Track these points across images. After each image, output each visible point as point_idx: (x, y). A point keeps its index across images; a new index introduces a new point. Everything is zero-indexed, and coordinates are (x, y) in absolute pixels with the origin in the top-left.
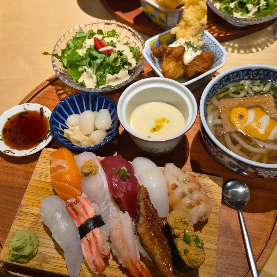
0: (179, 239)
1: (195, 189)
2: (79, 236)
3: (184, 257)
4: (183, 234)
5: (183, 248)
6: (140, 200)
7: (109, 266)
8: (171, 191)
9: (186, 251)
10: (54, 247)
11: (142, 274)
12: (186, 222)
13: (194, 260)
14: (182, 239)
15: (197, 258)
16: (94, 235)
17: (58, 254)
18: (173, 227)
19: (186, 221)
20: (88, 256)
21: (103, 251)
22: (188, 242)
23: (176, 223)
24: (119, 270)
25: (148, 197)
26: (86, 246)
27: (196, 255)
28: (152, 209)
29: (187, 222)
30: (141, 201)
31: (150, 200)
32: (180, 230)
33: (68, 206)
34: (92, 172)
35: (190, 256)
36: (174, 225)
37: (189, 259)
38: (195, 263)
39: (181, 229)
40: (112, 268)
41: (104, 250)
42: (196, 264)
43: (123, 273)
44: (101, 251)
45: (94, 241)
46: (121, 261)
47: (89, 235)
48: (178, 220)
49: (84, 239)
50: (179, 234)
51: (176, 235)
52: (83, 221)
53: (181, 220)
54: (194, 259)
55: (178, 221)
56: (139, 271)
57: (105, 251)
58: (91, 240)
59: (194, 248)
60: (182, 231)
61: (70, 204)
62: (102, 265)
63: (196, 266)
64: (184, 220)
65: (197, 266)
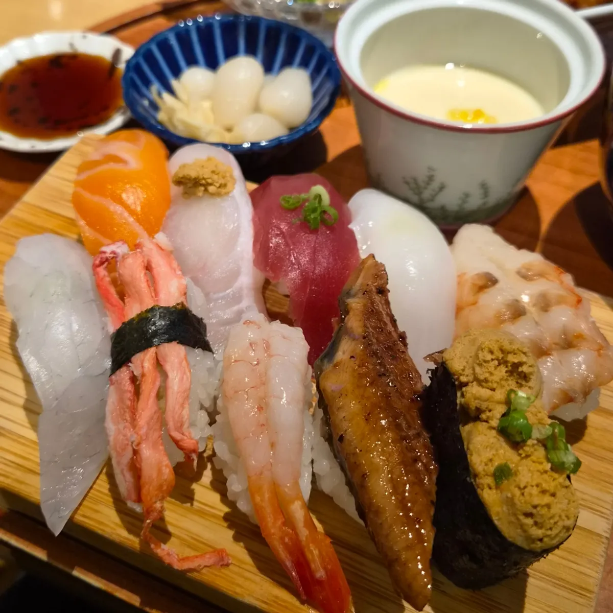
0: (481, 426)
1: (560, 301)
2: (108, 363)
3: (489, 496)
4: (500, 410)
5: (491, 460)
6: (353, 292)
7: (192, 505)
8: (468, 296)
9: (502, 474)
10: (21, 402)
11: (306, 550)
12: (520, 369)
13: (534, 511)
14: (495, 423)
15: (548, 506)
16: (159, 365)
17: (28, 425)
18: (463, 379)
19: (520, 364)
20: (121, 437)
21: (180, 428)
22: (518, 439)
23: (480, 365)
24: (225, 524)
25: (382, 291)
26: (121, 400)
27: (544, 492)
28: (390, 327)
29: (524, 369)
30: (354, 296)
31: (387, 303)
32: (493, 390)
33: (102, 263)
34: (211, 184)
35: (517, 492)
36: (468, 371)
37: (510, 502)
38: (536, 524)
39: (495, 385)
40: (201, 513)
41: (182, 425)
42: (537, 532)
43: (236, 538)
44: (171, 424)
45: (154, 383)
46: (235, 485)
47: (143, 361)
48: (492, 352)
49: (124, 374)
50: (484, 406)
51: (473, 404)
52: (133, 311)
53: (501, 356)
54: (535, 507)
55: (489, 357)
56: (297, 534)
57: (187, 434)
58: (143, 375)
59: (540, 467)
60: (500, 395)
61: (107, 260)
62: (160, 471)
63: (533, 541)
64: (512, 359)
65: (541, 540)
